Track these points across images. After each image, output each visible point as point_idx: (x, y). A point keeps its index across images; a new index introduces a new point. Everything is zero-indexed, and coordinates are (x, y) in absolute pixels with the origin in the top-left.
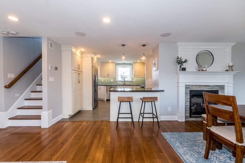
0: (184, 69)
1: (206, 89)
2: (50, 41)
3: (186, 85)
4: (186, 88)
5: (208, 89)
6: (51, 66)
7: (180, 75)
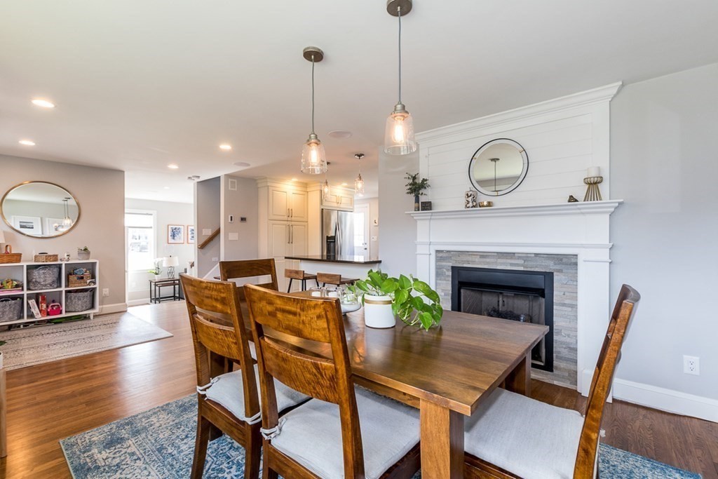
0: (427, 206)
1: (502, 264)
2: (230, 180)
3: (437, 251)
4: (439, 259)
5: (511, 265)
6: (231, 217)
7: (419, 223)
